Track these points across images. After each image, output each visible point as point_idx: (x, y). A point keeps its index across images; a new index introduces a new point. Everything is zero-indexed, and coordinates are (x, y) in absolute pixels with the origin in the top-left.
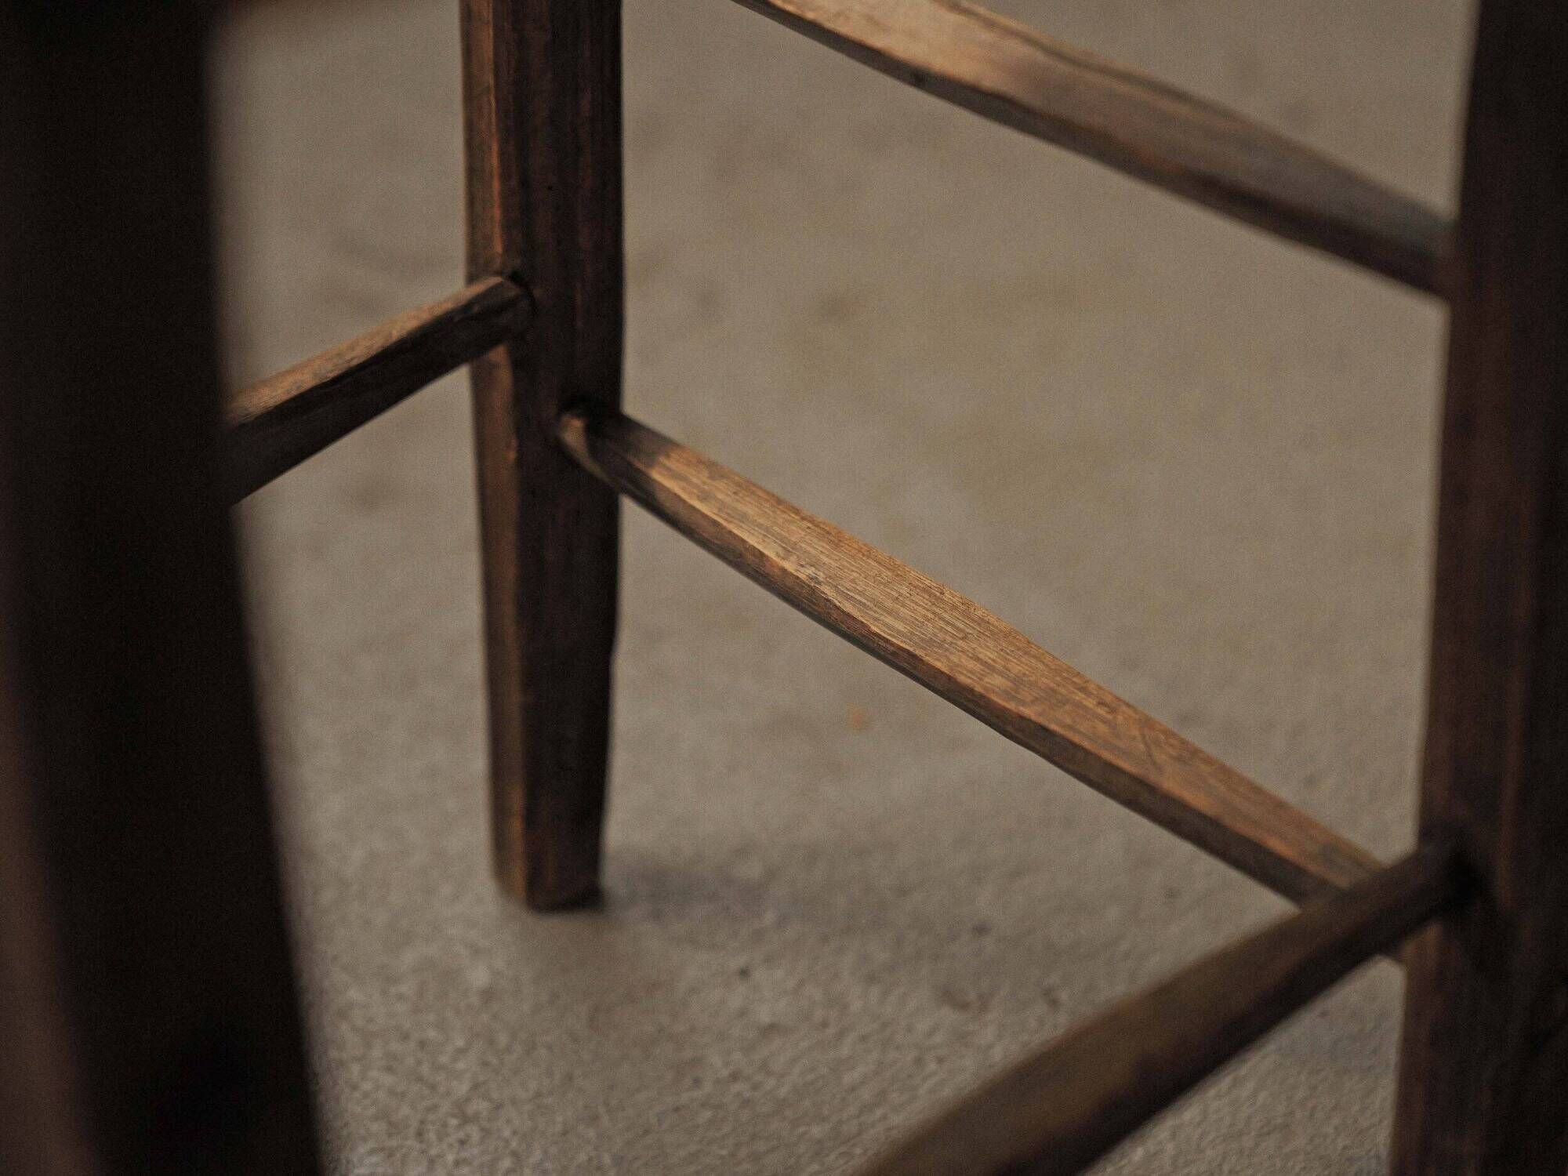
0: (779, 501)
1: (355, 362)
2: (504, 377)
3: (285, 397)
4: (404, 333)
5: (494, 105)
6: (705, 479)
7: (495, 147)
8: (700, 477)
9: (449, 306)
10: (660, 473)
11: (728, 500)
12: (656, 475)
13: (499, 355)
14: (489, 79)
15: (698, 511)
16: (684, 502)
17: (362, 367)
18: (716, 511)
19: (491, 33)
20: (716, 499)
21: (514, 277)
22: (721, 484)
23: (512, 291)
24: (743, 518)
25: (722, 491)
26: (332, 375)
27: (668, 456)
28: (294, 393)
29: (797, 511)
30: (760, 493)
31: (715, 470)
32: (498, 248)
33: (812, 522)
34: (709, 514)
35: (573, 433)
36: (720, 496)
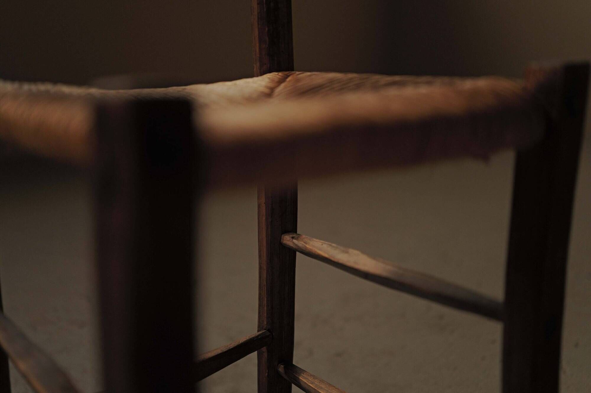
0: (330, 385)
1: (231, 348)
2: (266, 355)
3: (214, 355)
4: (243, 342)
5: (265, 289)
6: (312, 379)
7: (266, 299)
8: (311, 379)
9: (254, 336)
10: (302, 378)
11: (318, 384)
12: (300, 378)
13: (264, 349)
14: (265, 283)
15: (310, 386)
16: (308, 384)
17: (232, 349)
18: (315, 386)
19: (266, 271)
20: (315, 383)
21: (269, 330)
22: (316, 380)
23: (268, 334)
24: (321, 388)
25: (317, 382)
26: (225, 350)
27: (304, 374)
28: (216, 354)
29: (334, 387)
30: (326, 383)
31: (314, 377)
32: (265, 323)
33: (338, 389)
34: (313, 387)
35: (281, 369)
36: (316, 383)
